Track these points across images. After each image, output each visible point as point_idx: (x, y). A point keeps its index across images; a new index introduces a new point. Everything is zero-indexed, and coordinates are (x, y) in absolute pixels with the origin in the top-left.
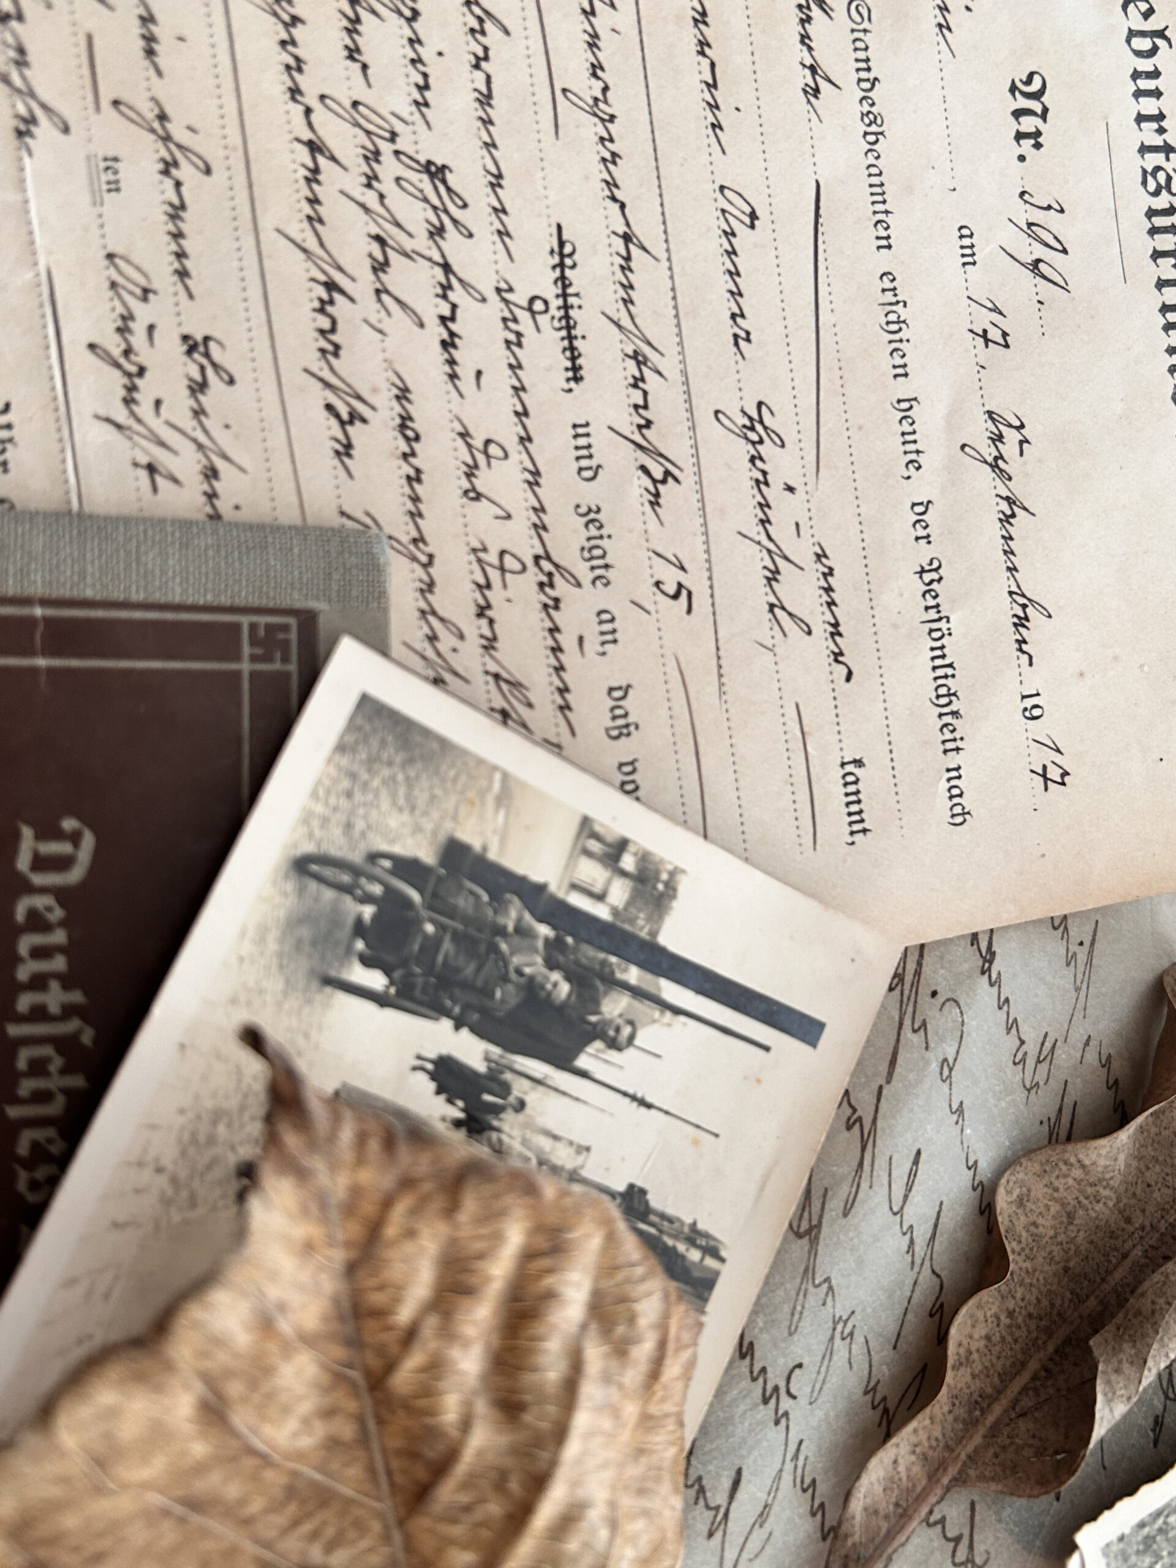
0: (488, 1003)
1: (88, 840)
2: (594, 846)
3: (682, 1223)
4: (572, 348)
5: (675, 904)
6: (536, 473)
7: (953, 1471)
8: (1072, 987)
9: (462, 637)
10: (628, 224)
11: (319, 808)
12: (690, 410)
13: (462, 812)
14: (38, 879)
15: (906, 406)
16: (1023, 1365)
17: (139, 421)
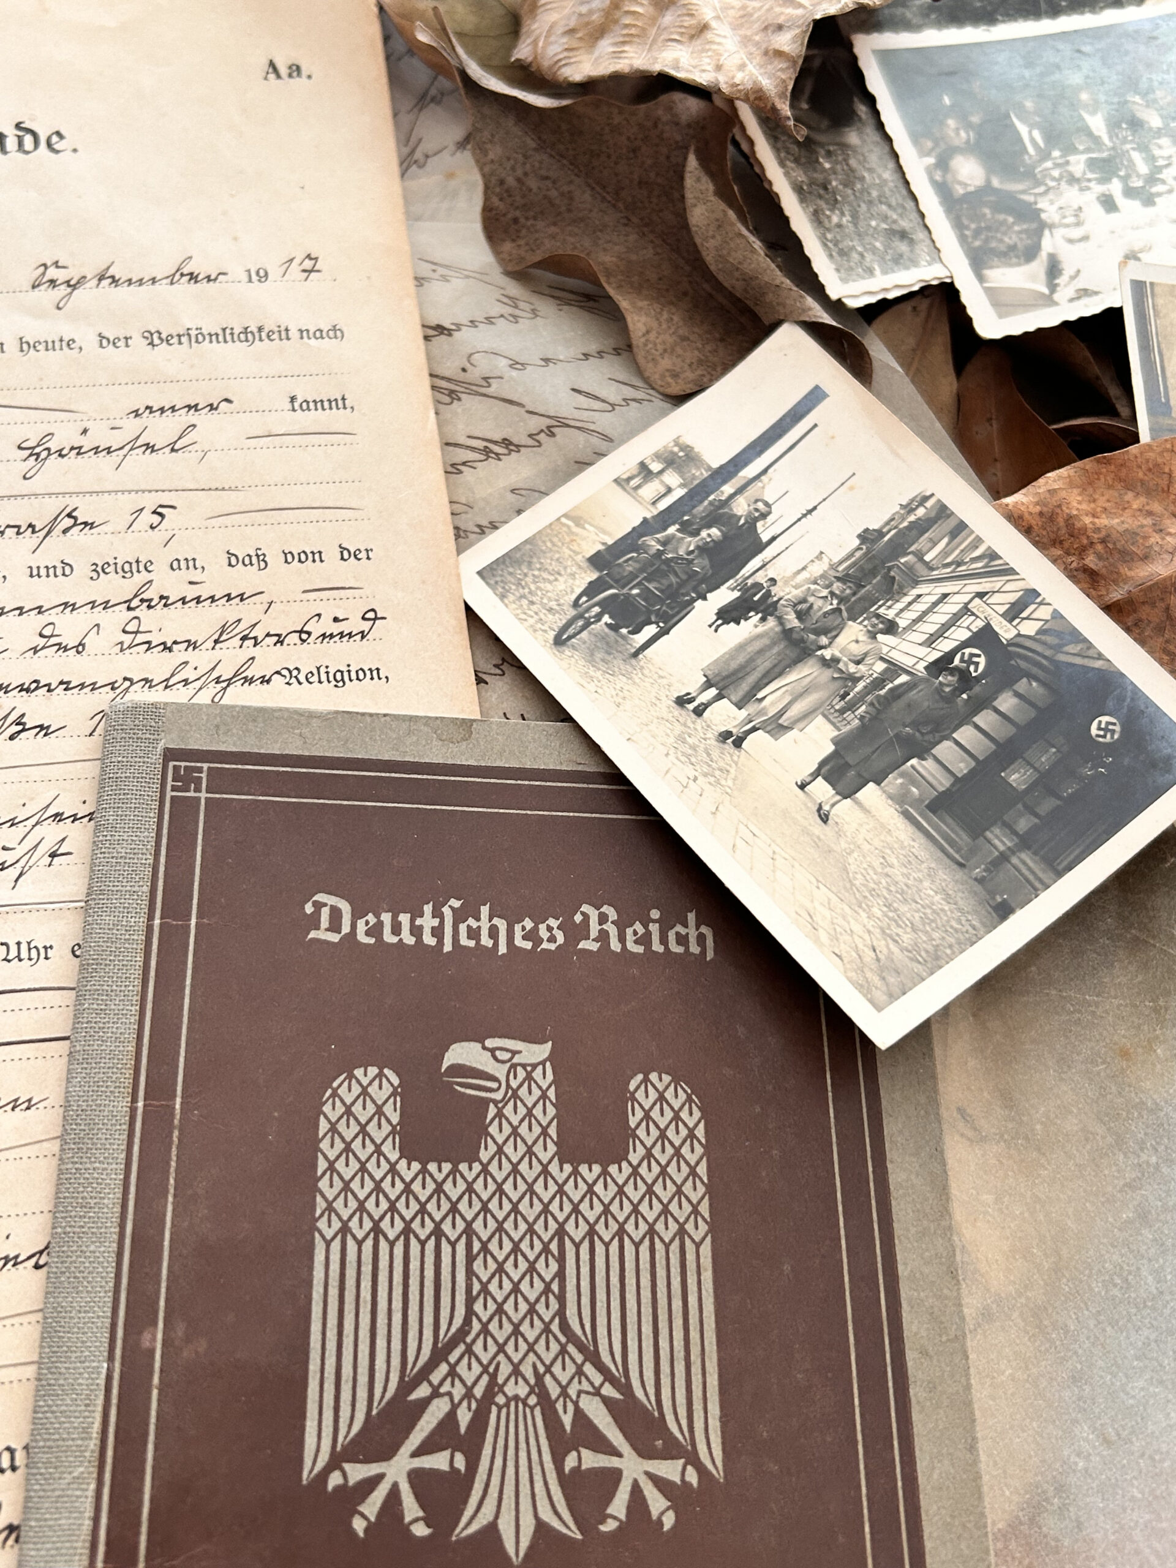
1: (320, 897)
6: (66, 604)
12: (23, 496)
14: (346, 929)
15: (25, 345)
17: (17, 861)
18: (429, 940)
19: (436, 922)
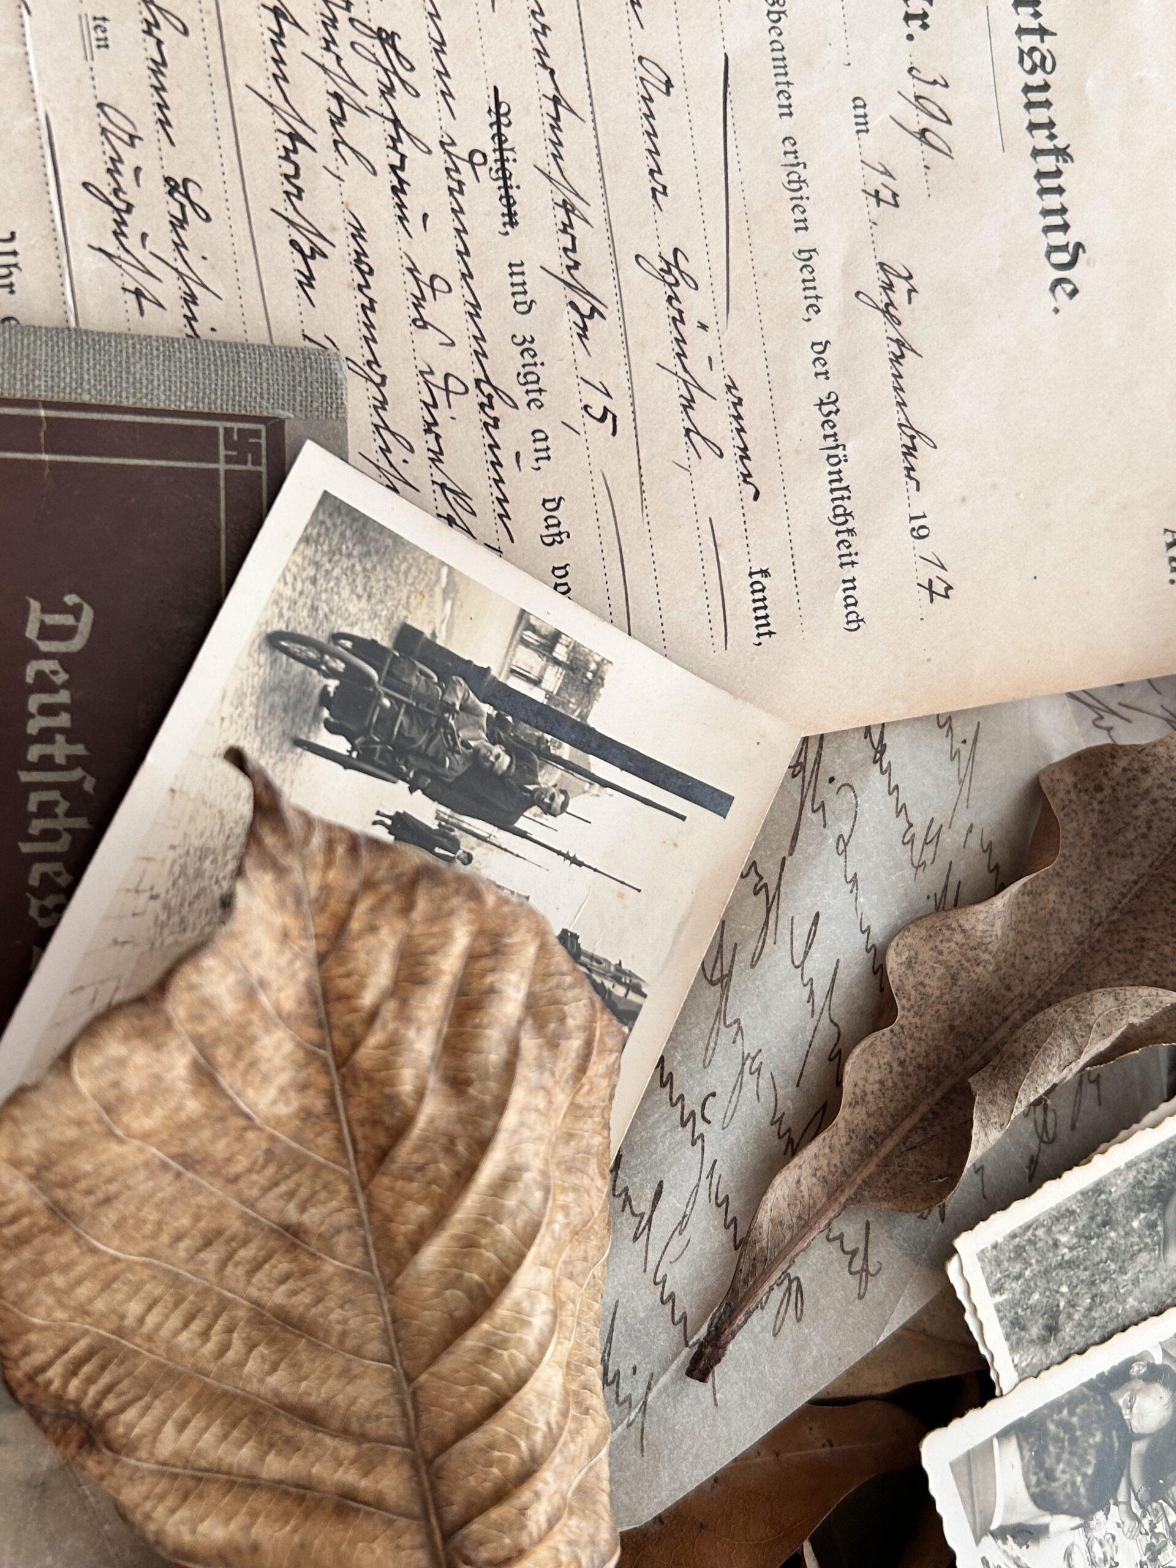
0: (439, 770)
1: (88, 614)
2: (530, 636)
3: (609, 963)
4: (508, 196)
5: (602, 691)
6: (477, 306)
7: (849, 1192)
8: (956, 779)
9: (412, 450)
10: (557, 89)
11: (288, 592)
12: (614, 254)
13: (413, 602)
14: (44, 646)
15: (807, 256)
16: (913, 1108)
17: (128, 251)
18: (34, 752)
19: (60, 760)
